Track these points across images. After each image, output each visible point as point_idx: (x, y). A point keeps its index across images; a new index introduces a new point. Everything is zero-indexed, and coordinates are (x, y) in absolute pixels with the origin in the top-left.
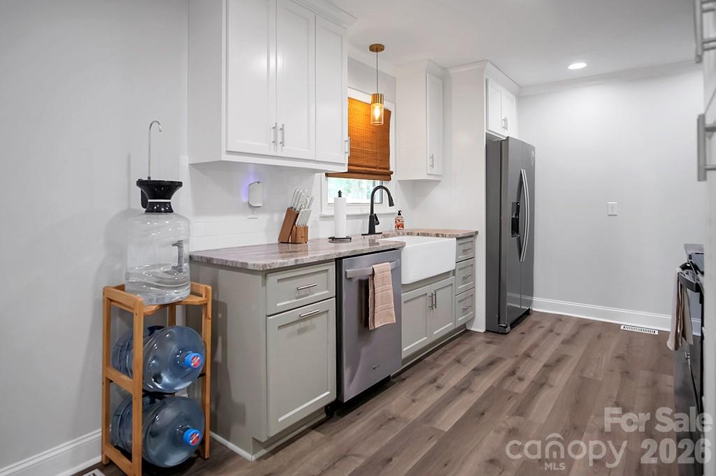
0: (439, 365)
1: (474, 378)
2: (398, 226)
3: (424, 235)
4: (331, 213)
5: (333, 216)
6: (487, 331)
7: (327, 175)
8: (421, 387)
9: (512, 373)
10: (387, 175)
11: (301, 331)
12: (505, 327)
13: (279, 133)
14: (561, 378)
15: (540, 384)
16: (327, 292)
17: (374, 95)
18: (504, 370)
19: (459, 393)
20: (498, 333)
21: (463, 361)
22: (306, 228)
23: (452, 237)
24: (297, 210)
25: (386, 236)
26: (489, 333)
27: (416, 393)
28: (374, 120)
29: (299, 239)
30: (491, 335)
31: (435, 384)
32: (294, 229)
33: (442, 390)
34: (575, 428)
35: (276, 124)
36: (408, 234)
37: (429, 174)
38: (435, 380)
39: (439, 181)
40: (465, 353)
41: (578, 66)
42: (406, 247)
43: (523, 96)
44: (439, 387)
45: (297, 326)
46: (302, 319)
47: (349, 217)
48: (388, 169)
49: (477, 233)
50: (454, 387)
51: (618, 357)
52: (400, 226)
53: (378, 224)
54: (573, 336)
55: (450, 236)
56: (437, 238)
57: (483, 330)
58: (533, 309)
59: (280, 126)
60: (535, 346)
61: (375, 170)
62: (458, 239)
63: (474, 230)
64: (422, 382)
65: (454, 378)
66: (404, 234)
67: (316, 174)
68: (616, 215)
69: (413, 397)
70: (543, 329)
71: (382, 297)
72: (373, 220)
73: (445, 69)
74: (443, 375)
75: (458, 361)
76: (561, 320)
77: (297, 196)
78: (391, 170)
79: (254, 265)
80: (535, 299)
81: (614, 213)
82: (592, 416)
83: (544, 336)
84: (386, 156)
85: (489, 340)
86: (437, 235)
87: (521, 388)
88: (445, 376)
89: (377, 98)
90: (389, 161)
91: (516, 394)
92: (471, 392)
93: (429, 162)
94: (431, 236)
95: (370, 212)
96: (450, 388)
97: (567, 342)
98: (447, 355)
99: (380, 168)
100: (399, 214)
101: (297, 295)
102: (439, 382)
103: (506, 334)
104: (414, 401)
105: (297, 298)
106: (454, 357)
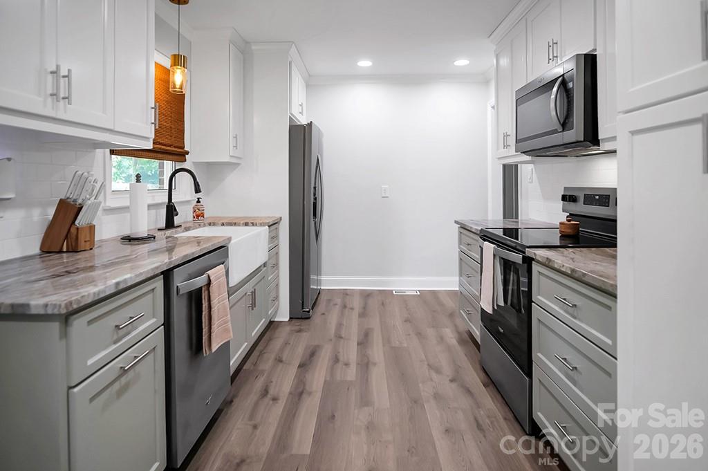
0: (262, 372)
1: (305, 376)
2: (198, 216)
3: (230, 224)
4: (125, 202)
5: (128, 208)
6: (290, 318)
7: (112, 152)
8: (256, 404)
9: (336, 360)
10: (181, 155)
11: (120, 393)
12: (309, 312)
13: (63, 82)
14: (377, 352)
15: (365, 365)
16: (154, 320)
17: (175, 55)
18: (327, 358)
19: (299, 399)
20: (301, 318)
21: (284, 359)
22: (92, 228)
23: (264, 226)
24: (80, 201)
25: (187, 229)
26: (294, 321)
27: (251, 417)
28: (174, 87)
29: (82, 245)
30: (297, 322)
31: (269, 396)
32: (73, 230)
33: (280, 402)
34: (415, 402)
35: (58, 67)
36: (210, 224)
37: (231, 156)
38: (265, 392)
39: (239, 164)
40: (282, 350)
41: (365, 64)
42: (232, 242)
43: (313, 84)
44: (275, 399)
45: (116, 386)
46: (124, 371)
47: (150, 206)
48: (183, 147)
49: (281, 218)
50: (290, 393)
51: (406, 321)
52: (199, 215)
53: (177, 214)
54: (364, 308)
55: (262, 225)
56: (247, 227)
57: (287, 319)
58: (322, 288)
59: (64, 72)
60: (340, 325)
61: (168, 148)
62: (269, 226)
63: (278, 215)
64: (253, 397)
65: (285, 383)
66: (205, 225)
67: (97, 150)
68: (387, 197)
69: (253, 422)
70: (337, 306)
71: (218, 310)
72: (171, 211)
73: (247, 43)
74: (272, 382)
75: (279, 360)
76: (347, 294)
77: (81, 181)
78: (186, 149)
79: (46, 306)
80: (323, 278)
81: (387, 195)
82: (420, 385)
83: (342, 314)
84: (181, 132)
85: (297, 328)
86: (246, 224)
87: (352, 374)
88: (274, 382)
89: (178, 60)
90: (184, 139)
91: (351, 381)
92: (310, 393)
93: (232, 143)
94: (239, 225)
95: (167, 201)
96: (287, 395)
97: (363, 314)
98: (265, 355)
99: (175, 147)
100: (198, 202)
101: (115, 337)
102: (272, 392)
103: (309, 318)
104: (255, 427)
105: (115, 342)
106: (273, 356)
